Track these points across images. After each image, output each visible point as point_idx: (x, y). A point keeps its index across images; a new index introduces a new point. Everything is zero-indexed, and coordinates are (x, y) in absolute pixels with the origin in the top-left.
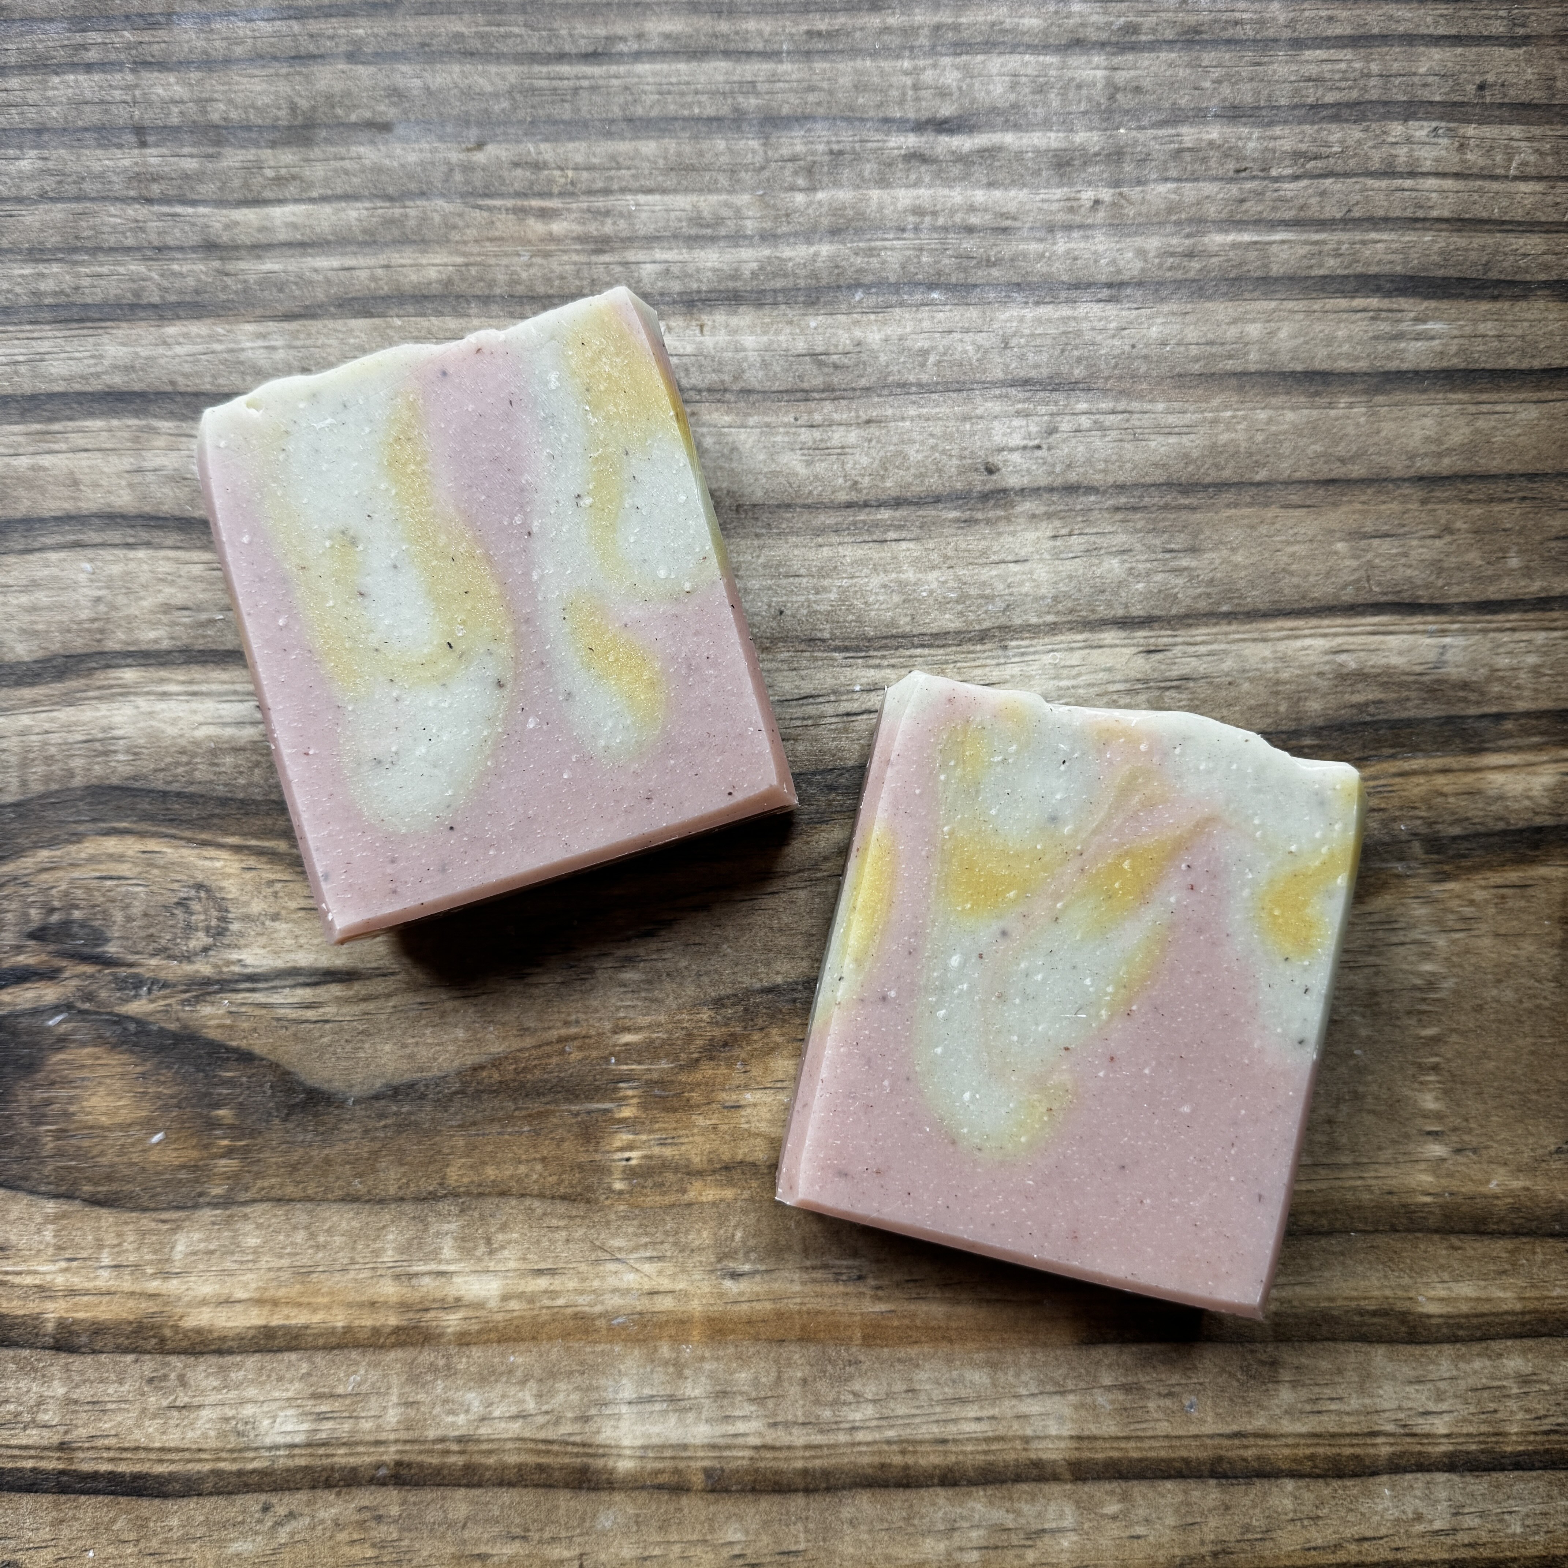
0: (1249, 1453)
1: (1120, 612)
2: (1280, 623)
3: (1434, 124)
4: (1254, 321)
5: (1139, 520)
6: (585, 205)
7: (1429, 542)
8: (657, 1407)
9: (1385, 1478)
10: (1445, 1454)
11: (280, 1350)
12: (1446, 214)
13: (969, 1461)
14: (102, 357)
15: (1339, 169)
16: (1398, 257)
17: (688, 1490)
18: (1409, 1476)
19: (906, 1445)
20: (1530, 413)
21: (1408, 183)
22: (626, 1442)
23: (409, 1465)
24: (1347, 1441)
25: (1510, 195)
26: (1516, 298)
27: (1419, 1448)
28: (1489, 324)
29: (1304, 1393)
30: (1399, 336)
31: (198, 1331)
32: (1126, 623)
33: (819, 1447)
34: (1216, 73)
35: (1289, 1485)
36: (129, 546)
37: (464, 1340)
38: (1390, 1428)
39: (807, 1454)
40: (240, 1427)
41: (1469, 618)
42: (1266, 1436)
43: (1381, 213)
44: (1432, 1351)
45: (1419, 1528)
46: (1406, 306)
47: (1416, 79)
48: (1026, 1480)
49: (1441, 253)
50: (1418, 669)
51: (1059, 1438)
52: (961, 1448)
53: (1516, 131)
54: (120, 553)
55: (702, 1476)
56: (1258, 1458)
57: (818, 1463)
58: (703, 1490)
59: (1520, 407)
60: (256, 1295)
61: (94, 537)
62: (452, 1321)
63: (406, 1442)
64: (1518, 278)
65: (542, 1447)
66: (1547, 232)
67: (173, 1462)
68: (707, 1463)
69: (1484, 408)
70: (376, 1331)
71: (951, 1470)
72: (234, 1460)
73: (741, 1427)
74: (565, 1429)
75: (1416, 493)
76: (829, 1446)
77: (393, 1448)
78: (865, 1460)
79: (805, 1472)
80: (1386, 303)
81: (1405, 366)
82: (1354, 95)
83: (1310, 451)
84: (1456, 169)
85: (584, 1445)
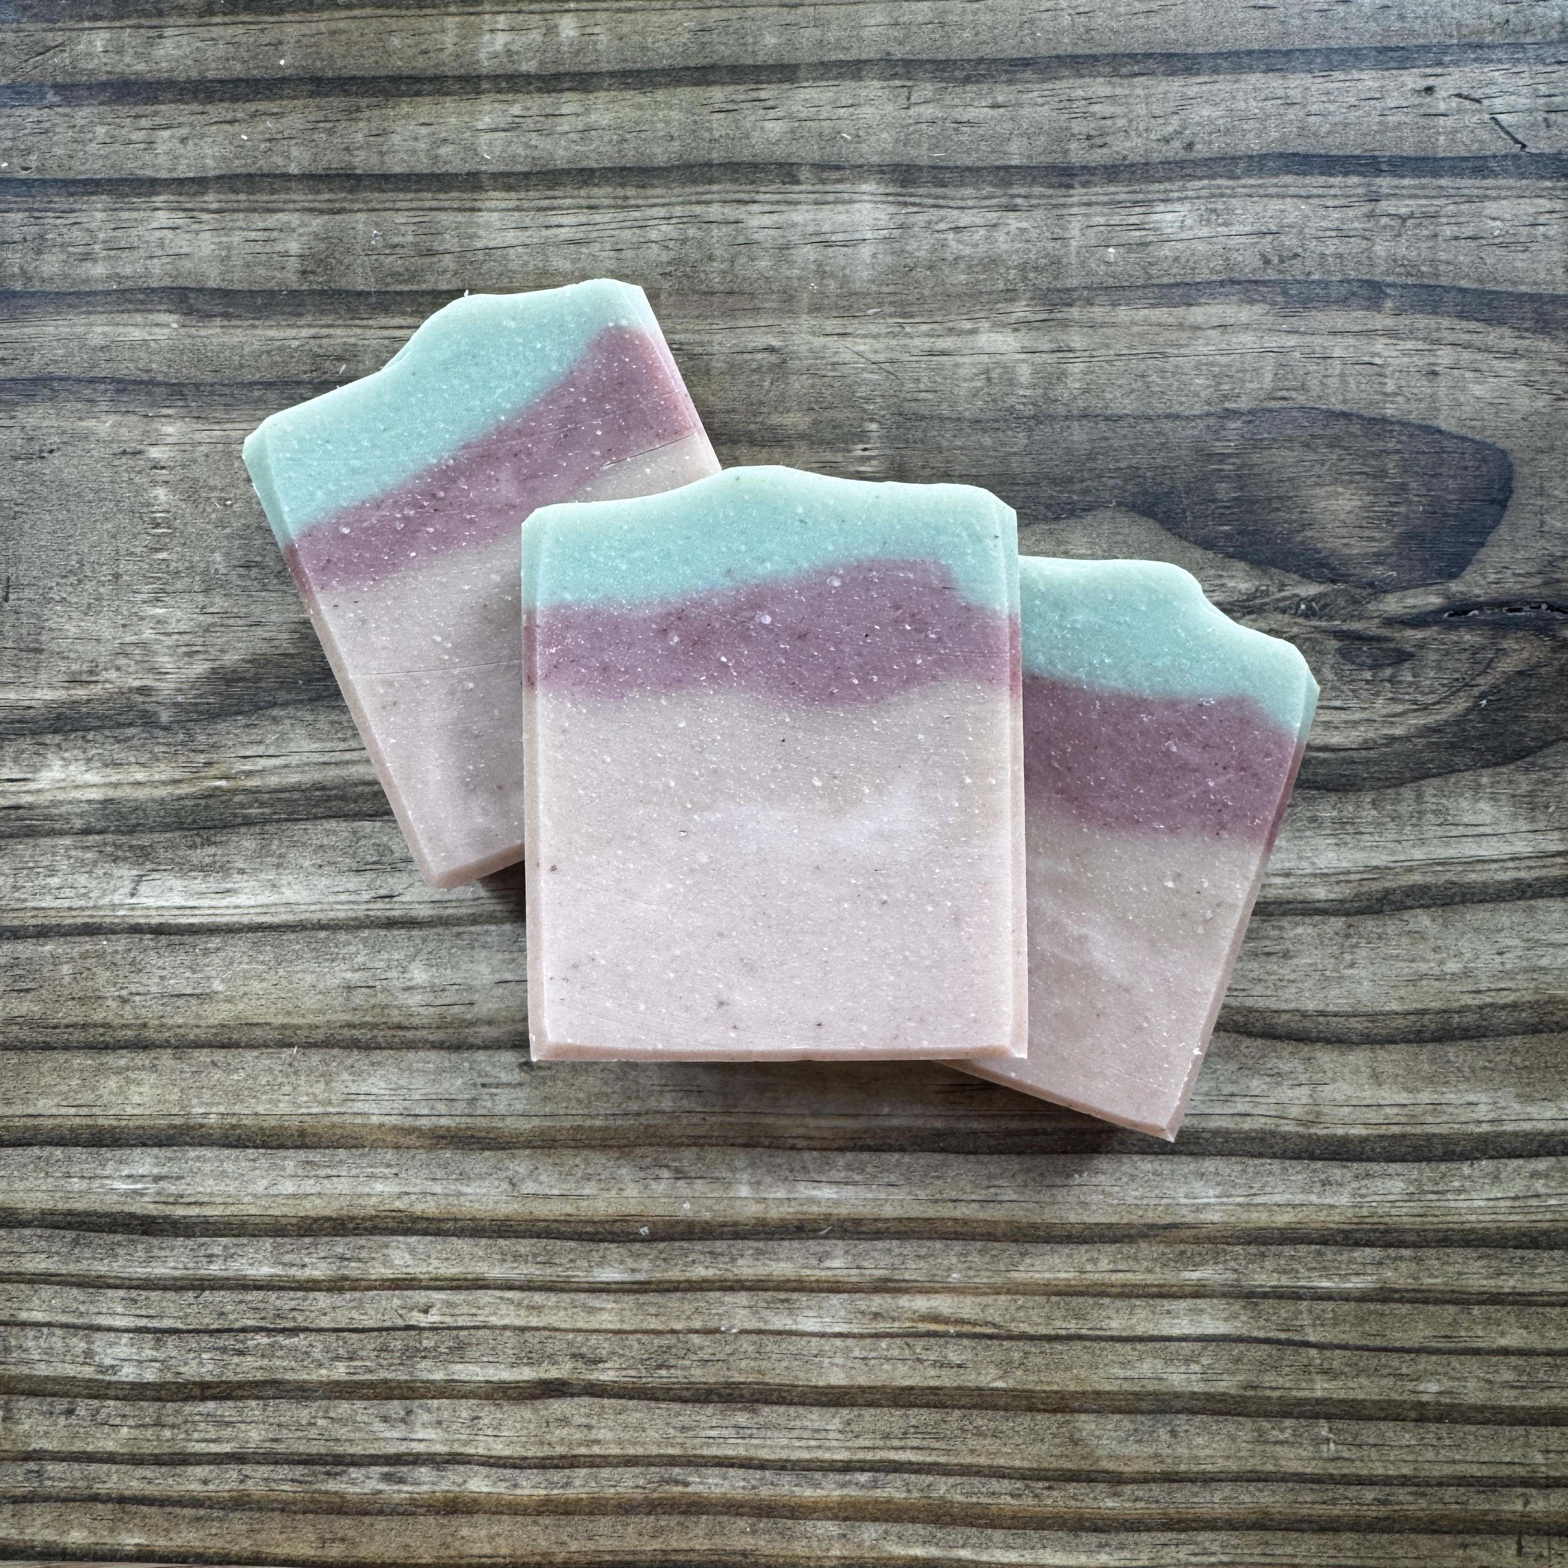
0: (326, 196)
1: (415, 933)
2: (276, 920)
3: (115, 1378)
4: (288, 1196)
5: (396, 1017)
6: (896, 1324)
7: (141, 989)
8: (840, 237)
9: (211, 174)
10: (159, 194)
11: (1177, 285)
12: (110, 1293)
13: (569, 190)
14: (1353, 1196)
15: (206, 1338)
16: (156, 1252)
17: (813, 165)
18: (191, 175)
19: (623, 206)
20: (44, 1105)
21: (143, 1322)
22: (869, 206)
23: (1061, 186)
24: (242, 206)
25: (51, 1309)
26: (52, 1213)
27: (181, 199)
28: (76, 1187)
29: (279, 247)
30: (157, 1179)
31: (1252, 302)
32: (410, 923)
33: (699, 203)
34: (313, 1433)
35: (293, 169)
36: (1323, 1014)
37: (1011, 295)
38: (205, 216)
39: (709, 197)
40: (1214, 217)
41: (108, 920)
42: (311, 210)
43: (170, 1295)
44: (167, 282)
45: (183, 131)
46: (151, 1206)
47: (131, 1422)
48: (519, 174)
49: (115, 1256)
50: (156, 875)
51: (491, 210)
52: (575, 201)
53: (42, 1370)
54: (1331, 1008)
55: (802, 178)
56: (318, 192)
57: (700, 189)
58: (801, 165)
59: (54, 1111)
60: (1199, 333)
61: (1356, 1024)
62: (1020, 310)
63: (1064, 206)
64: (48, 1232)
65: (942, 202)
66: (19, 1274)
67: (1276, 186)
68: (797, 188)
69: (85, 1111)
70: (1089, 302)
71: (586, 183)
72: (1219, 187)
73: (767, 220)
74: (921, 219)
75: (150, 1034)
76: (691, 203)
77: (1075, 199)
78: (659, 191)
79: (710, 182)
80: (168, 1210)
81: (156, 1150)
82: (188, 1408)
83: (243, 1074)
84: (98, 1335)
85: (906, 204)
